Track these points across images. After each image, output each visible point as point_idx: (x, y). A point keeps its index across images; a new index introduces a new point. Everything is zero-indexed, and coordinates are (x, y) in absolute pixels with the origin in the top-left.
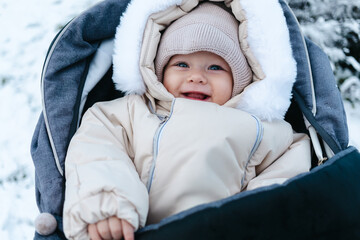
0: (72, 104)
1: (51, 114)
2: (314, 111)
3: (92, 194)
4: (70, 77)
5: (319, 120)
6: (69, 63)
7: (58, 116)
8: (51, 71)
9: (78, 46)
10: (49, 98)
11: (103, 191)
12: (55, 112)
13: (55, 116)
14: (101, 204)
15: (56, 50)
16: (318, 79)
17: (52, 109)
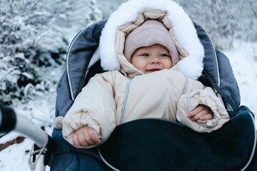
0: (83, 67)
1: (71, 69)
2: (219, 84)
3: (77, 113)
4: (83, 54)
5: (221, 89)
6: (83, 47)
7: (75, 71)
8: (73, 49)
9: (89, 40)
10: (71, 62)
11: (82, 111)
12: (74, 69)
13: (73, 71)
14: (81, 118)
15: (77, 39)
16: (222, 69)
17: (72, 67)
